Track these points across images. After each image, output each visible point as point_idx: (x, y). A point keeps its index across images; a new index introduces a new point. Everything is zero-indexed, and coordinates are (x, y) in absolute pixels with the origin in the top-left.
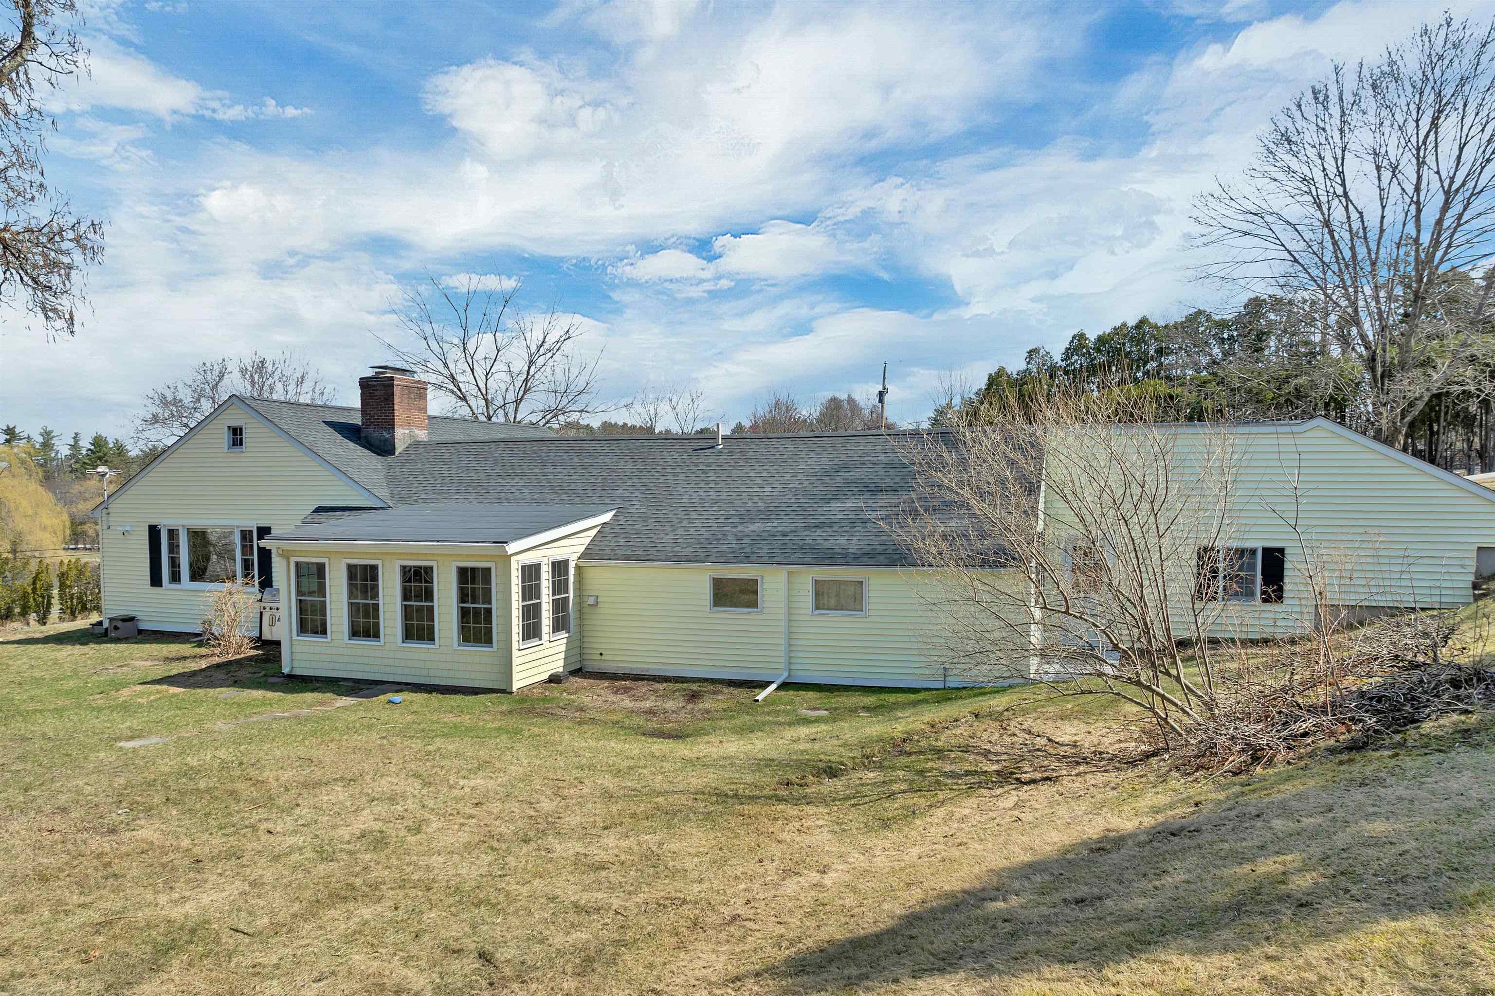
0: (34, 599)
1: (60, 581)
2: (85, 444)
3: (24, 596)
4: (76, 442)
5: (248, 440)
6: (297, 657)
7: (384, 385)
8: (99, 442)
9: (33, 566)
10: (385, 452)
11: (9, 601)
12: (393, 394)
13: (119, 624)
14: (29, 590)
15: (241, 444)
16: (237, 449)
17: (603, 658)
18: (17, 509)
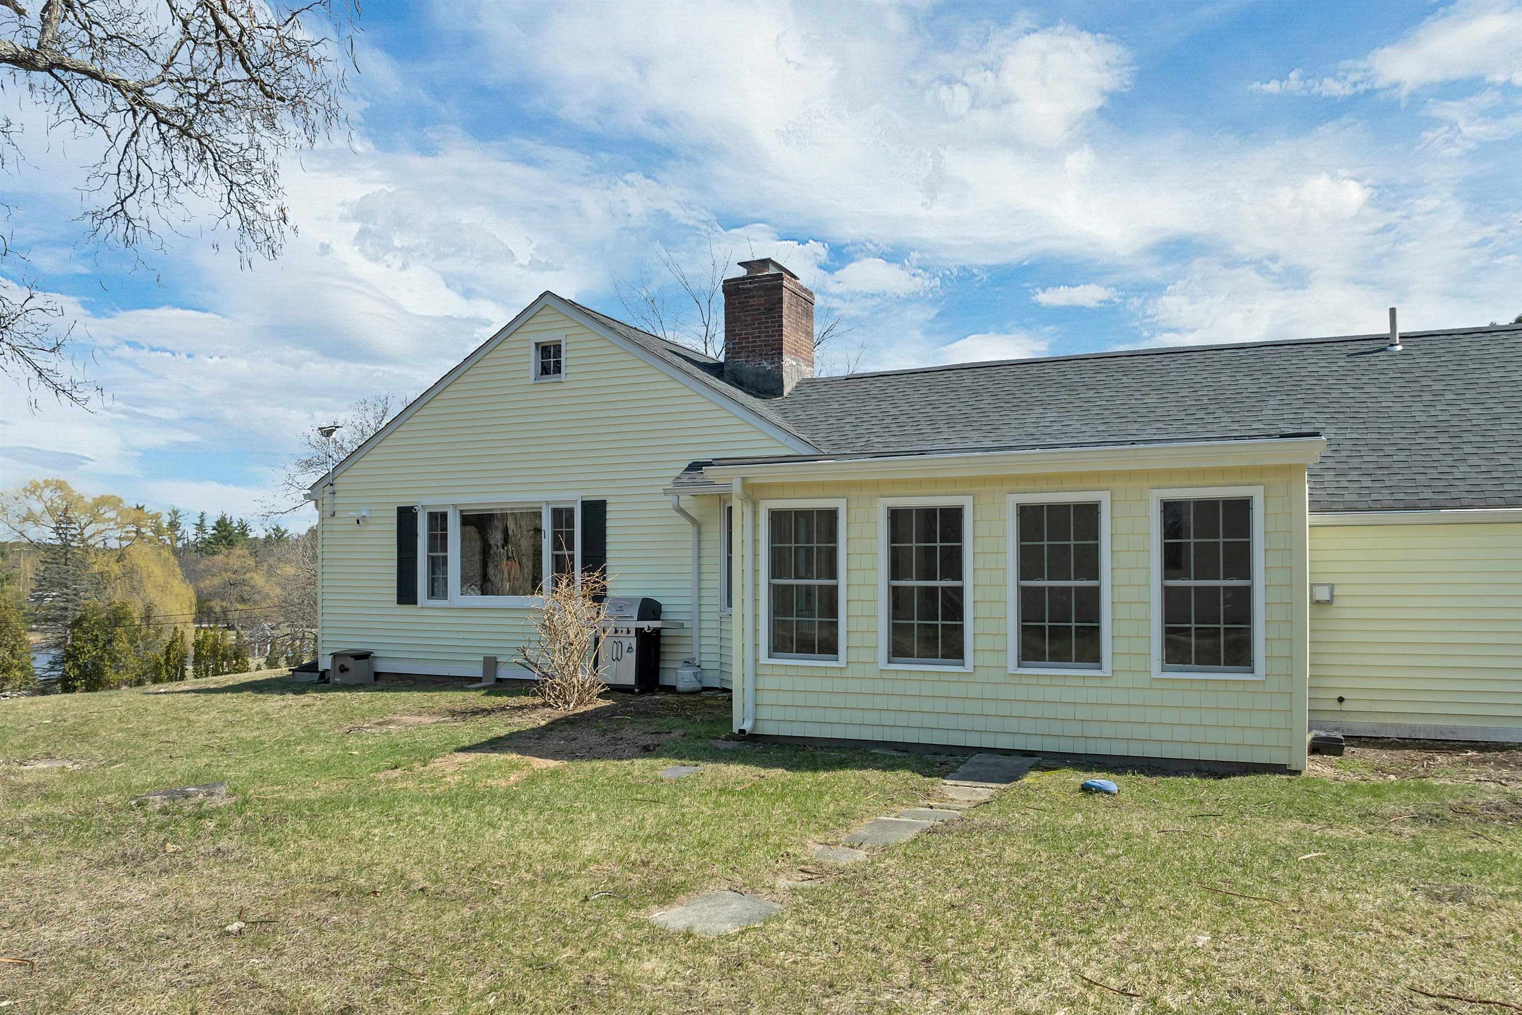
0: (167, 671)
1: (195, 650)
2: (210, 523)
3: (156, 667)
4: (202, 521)
5: (569, 363)
6: (766, 698)
7: (766, 289)
8: (222, 524)
9: (167, 637)
10: (765, 392)
11: (141, 672)
12: (780, 301)
13: (350, 663)
14: (162, 661)
15: (558, 370)
16: (552, 378)
17: (1346, 706)
18: (149, 576)
